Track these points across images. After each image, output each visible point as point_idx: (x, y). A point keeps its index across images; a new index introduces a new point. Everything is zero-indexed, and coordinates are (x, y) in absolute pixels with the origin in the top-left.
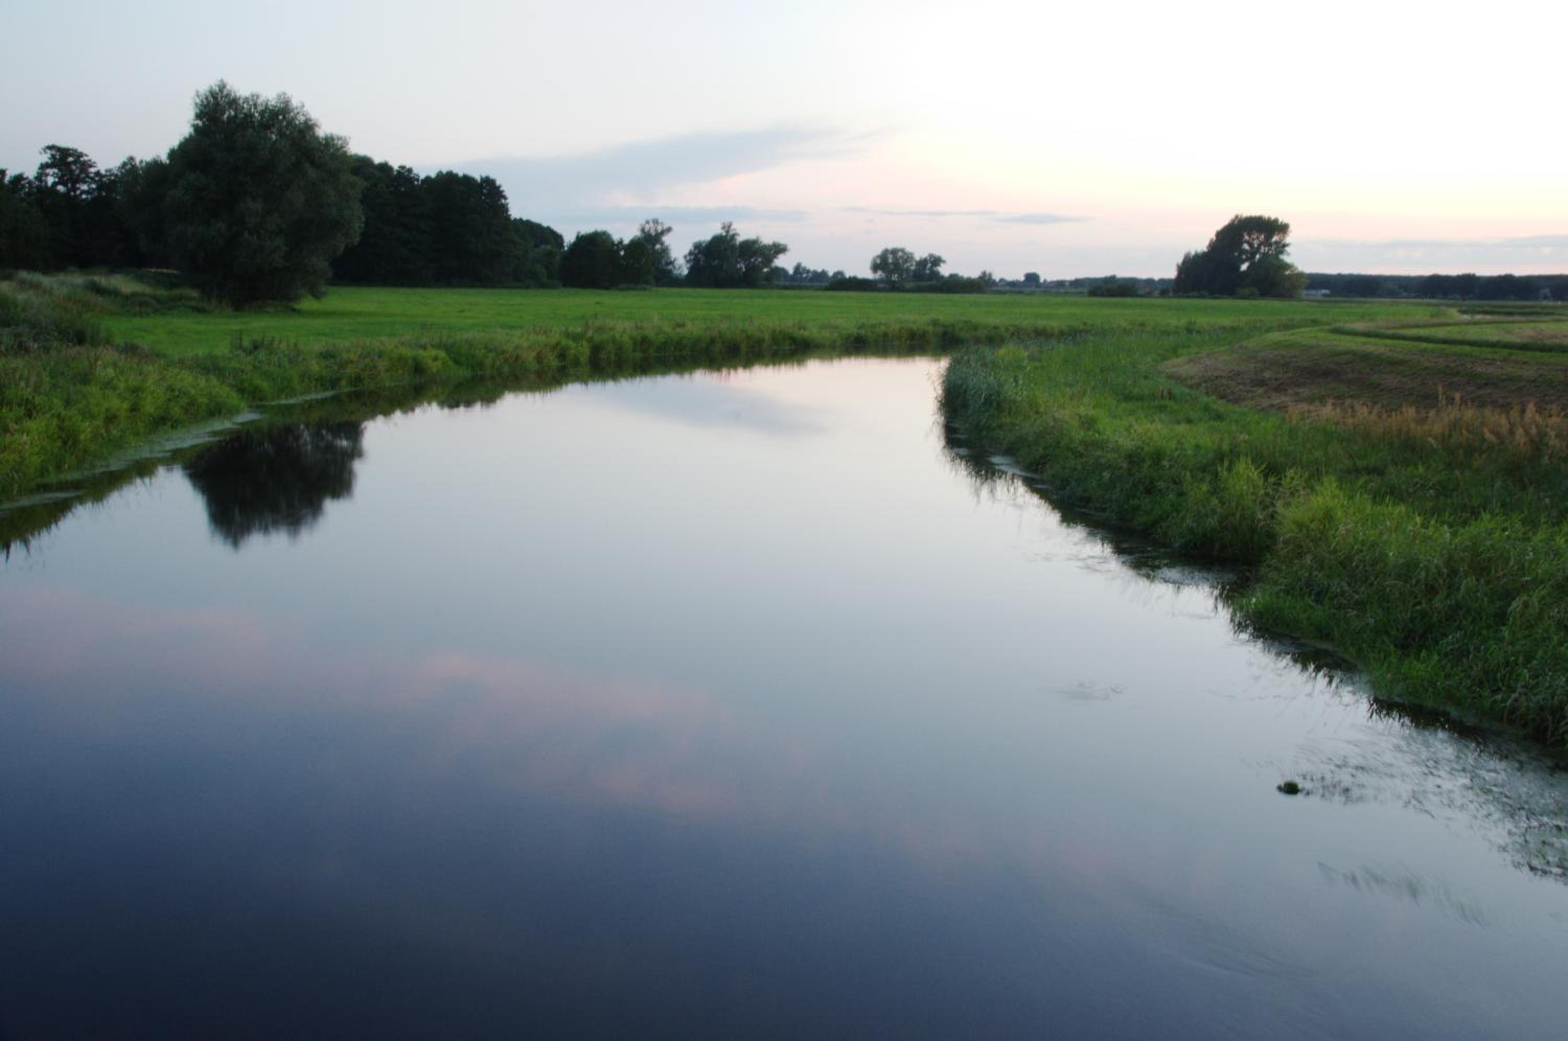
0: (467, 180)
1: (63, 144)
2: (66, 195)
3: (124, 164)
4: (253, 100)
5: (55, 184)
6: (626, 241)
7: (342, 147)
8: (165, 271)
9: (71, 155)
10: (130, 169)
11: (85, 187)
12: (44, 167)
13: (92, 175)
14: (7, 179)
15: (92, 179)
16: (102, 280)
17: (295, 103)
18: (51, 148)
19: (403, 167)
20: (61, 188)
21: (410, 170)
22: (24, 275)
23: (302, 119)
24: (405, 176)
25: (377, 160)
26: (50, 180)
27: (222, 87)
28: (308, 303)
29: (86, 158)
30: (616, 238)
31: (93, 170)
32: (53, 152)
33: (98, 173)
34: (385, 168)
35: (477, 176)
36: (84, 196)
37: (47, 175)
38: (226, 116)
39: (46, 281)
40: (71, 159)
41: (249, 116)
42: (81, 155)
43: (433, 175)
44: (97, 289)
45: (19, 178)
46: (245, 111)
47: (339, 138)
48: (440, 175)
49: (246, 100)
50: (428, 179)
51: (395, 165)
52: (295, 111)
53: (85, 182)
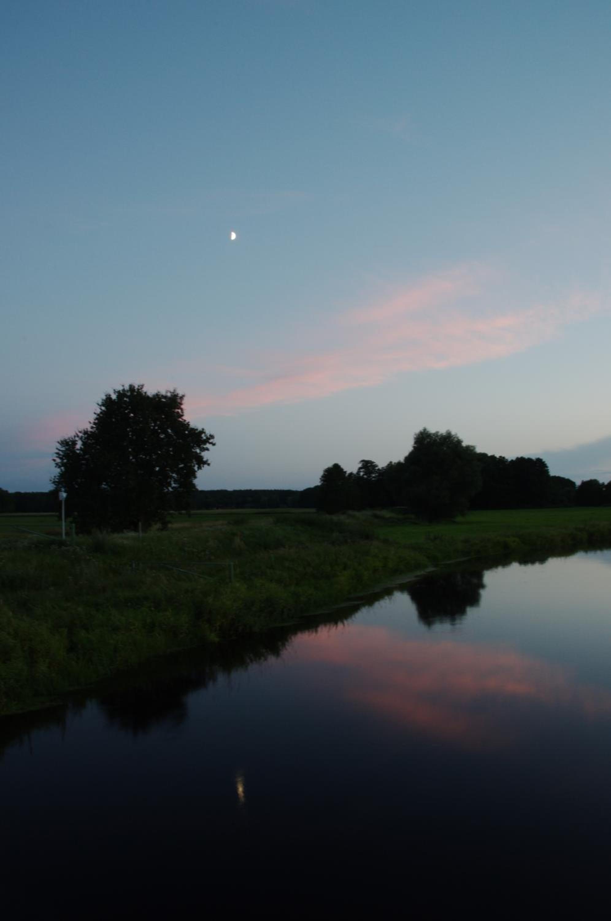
0: (529, 460)
1: (366, 459)
2: (366, 479)
3: (389, 465)
4: (436, 434)
5: (364, 475)
6: (606, 483)
7: (473, 450)
8: (402, 507)
9: (369, 463)
10: (390, 466)
11: (374, 475)
12: (360, 468)
13: (376, 470)
14: (347, 475)
15: (376, 472)
16: (378, 512)
17: (453, 433)
18: (363, 461)
19: (500, 457)
20: (365, 476)
21: (504, 458)
22: (351, 512)
23: (456, 439)
24: (502, 460)
25: (489, 454)
26: (362, 474)
27: (425, 430)
28: (459, 519)
29: (374, 464)
30: (601, 482)
31: (377, 468)
32: (363, 463)
33: (379, 469)
34: (493, 457)
35: (534, 458)
36: (373, 479)
37: (361, 472)
38: (426, 442)
39: (357, 514)
40: (369, 465)
41: (435, 440)
42: (373, 462)
43: (514, 459)
44: (376, 516)
45: (351, 474)
46: (433, 439)
47: (472, 447)
48: (518, 459)
49: (434, 434)
50: (512, 460)
51: (497, 456)
52: (454, 437)
53: (373, 473)
